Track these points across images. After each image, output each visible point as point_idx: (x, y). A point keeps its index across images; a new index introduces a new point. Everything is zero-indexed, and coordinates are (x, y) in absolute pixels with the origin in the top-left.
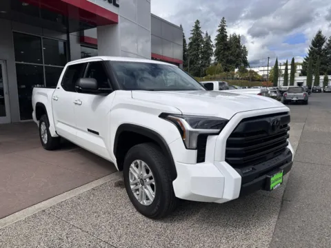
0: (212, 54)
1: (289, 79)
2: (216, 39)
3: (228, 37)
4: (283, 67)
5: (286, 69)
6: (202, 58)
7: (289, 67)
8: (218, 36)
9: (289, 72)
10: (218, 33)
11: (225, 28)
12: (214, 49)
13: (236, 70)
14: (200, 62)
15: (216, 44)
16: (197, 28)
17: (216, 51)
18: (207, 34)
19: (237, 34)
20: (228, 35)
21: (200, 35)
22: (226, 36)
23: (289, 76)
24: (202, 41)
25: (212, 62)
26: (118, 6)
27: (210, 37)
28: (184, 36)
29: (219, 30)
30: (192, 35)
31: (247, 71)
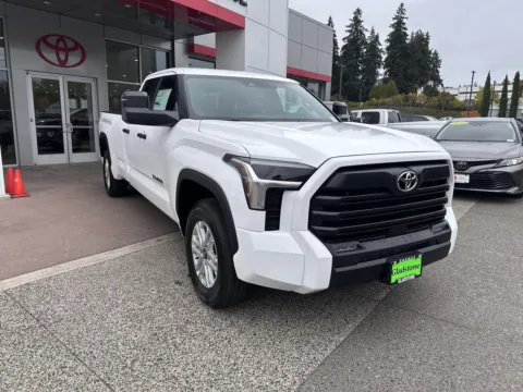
0: (379, 65)
1: (509, 107)
2: (388, 40)
3: (409, 37)
4: (500, 88)
5: (505, 91)
6: (363, 70)
7: (510, 88)
8: (392, 35)
9: (510, 95)
10: (392, 30)
11: (405, 21)
12: (384, 57)
13: (420, 91)
14: (360, 77)
15: (388, 49)
16: (357, 21)
17: (386, 59)
18: (373, 31)
19: (424, 32)
20: (409, 32)
21: (362, 33)
22: (406, 35)
23: (509, 102)
24: (364, 42)
25: (381, 77)
26: (245, 5)
27: (377, 37)
28: (335, 36)
29: (393, 26)
30: (348, 34)
31: (437, 93)
